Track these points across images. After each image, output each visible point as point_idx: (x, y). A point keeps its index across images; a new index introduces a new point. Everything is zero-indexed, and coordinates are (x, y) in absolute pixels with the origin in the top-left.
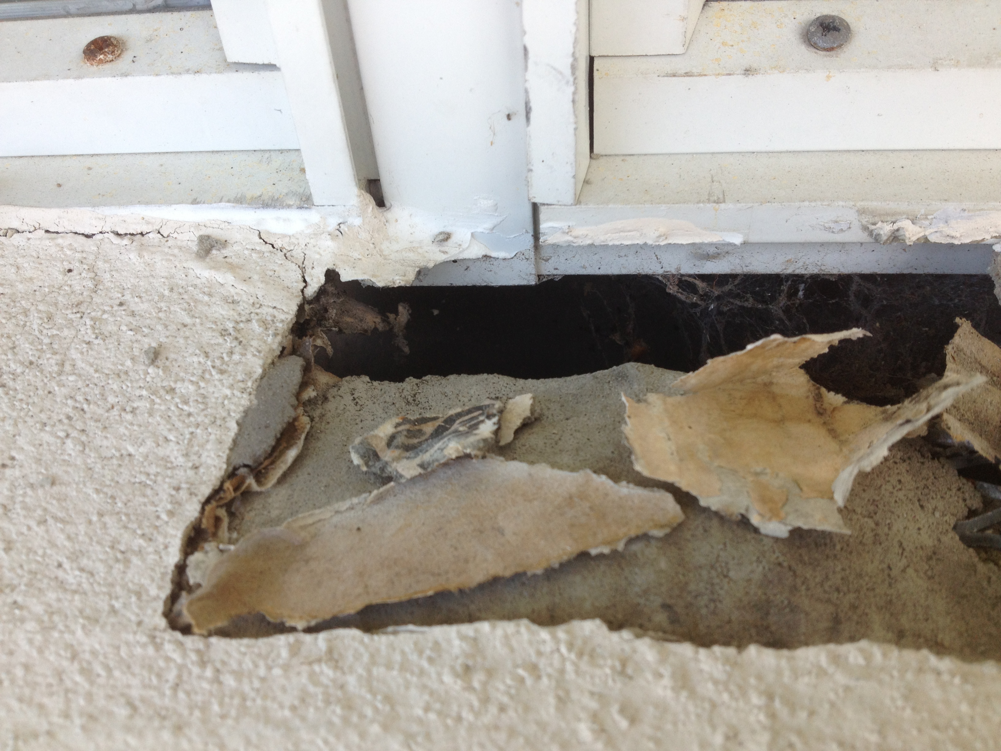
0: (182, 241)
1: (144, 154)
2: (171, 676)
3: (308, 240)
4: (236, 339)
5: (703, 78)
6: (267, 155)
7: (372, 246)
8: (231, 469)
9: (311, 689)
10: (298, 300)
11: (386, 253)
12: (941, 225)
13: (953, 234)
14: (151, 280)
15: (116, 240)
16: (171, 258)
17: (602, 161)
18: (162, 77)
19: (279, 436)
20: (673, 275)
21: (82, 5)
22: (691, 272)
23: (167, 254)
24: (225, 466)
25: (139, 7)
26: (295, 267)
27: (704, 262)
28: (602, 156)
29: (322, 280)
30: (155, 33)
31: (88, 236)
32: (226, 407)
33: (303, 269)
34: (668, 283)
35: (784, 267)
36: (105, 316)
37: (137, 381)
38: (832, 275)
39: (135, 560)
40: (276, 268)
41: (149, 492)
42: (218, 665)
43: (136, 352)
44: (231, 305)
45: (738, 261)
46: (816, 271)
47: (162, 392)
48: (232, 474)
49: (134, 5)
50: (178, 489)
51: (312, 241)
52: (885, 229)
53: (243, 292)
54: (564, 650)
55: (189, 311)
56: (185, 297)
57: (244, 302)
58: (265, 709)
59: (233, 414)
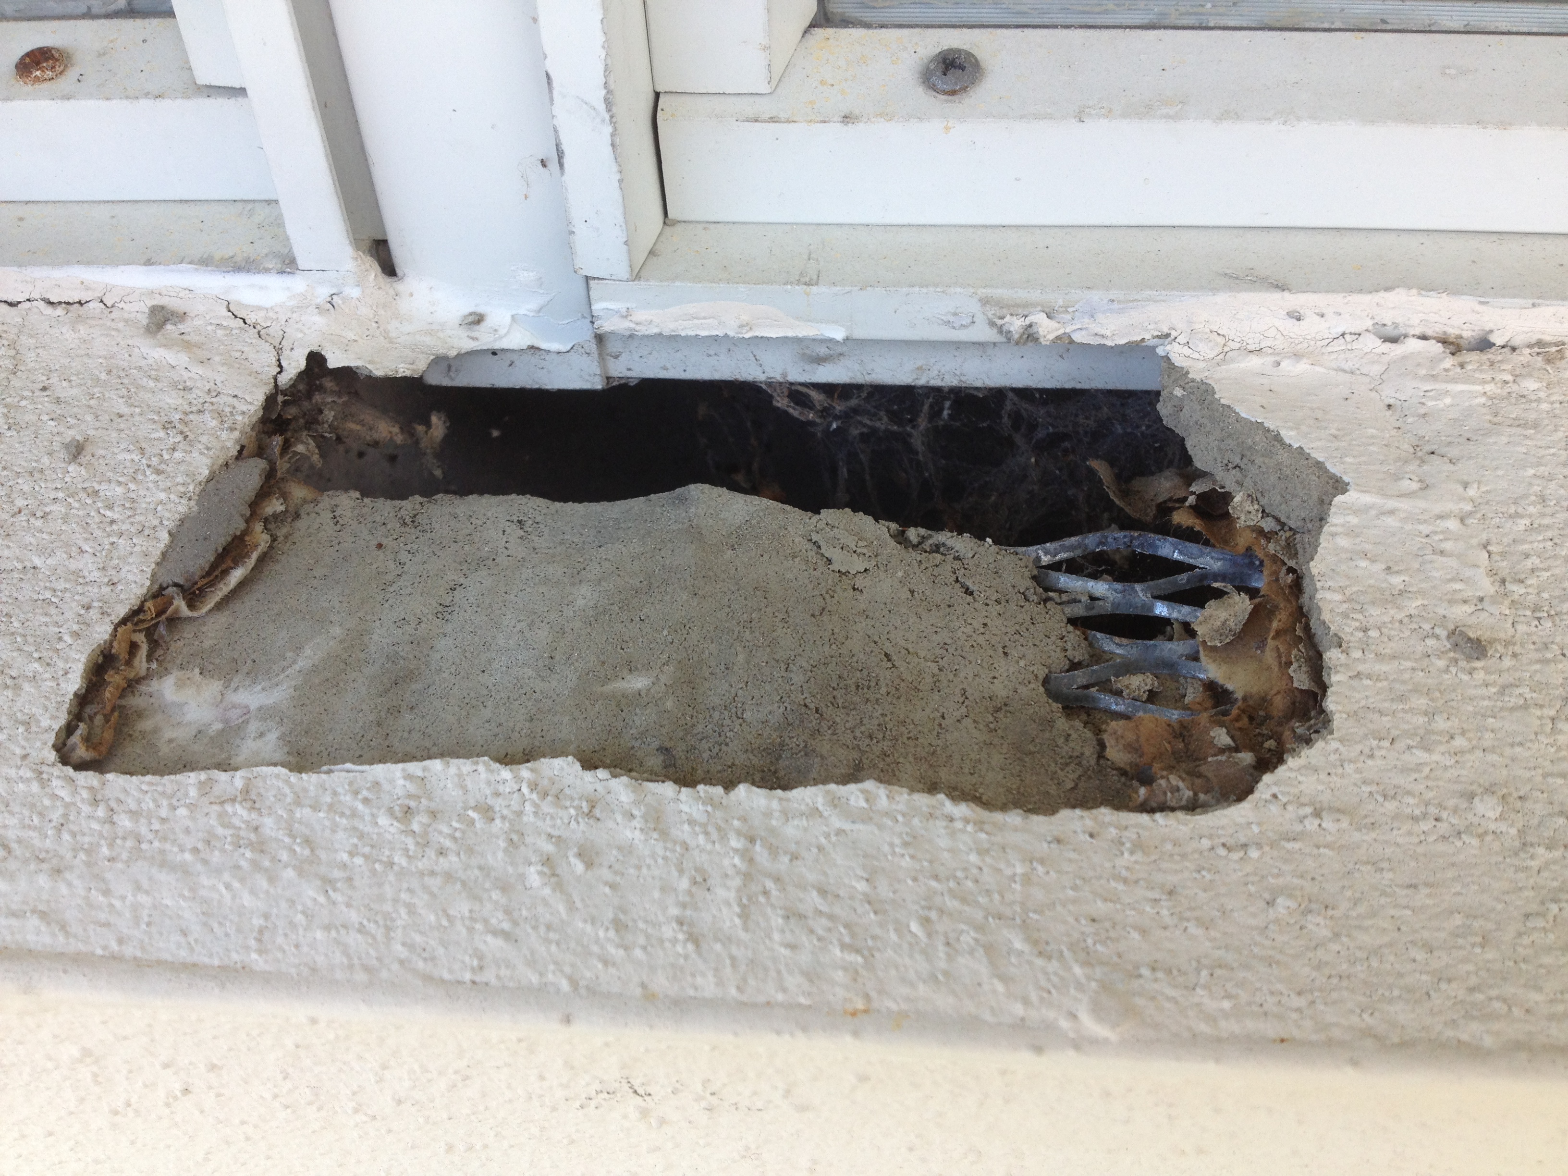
0: (130, 313)
1: (93, 202)
2: (56, 816)
3: (289, 315)
4: (182, 433)
5: (792, 125)
6: (250, 206)
7: (374, 325)
8: (156, 587)
9: (220, 831)
10: (268, 389)
11: (393, 334)
12: (1086, 320)
13: (1103, 332)
14: (86, 360)
15: (49, 310)
16: (113, 333)
17: (679, 228)
18: (114, 101)
19: (220, 550)
20: (781, 384)
21: (22, 6)
22: (802, 379)
23: (110, 328)
24: (148, 583)
25: (95, 11)
26: (267, 347)
27: (815, 366)
28: (679, 222)
29: (302, 364)
30: (111, 45)
31: (11, 304)
32: (158, 515)
33: (279, 351)
34: (775, 394)
35: (915, 376)
36: (23, 403)
37: (53, 481)
38: (976, 389)
39: (27, 687)
40: (245, 349)
41: (52, 610)
42: (113, 804)
43: (56, 446)
44: (182, 393)
45: (857, 367)
46: (955, 382)
47: (83, 495)
48: (158, 593)
49: (89, 8)
50: (88, 608)
51: (294, 315)
52: (1016, 325)
53: (197, 377)
54: (525, 790)
55: (128, 399)
56: (126, 381)
57: (198, 388)
58: (162, 852)
59: (166, 523)
